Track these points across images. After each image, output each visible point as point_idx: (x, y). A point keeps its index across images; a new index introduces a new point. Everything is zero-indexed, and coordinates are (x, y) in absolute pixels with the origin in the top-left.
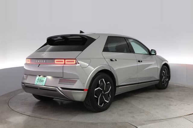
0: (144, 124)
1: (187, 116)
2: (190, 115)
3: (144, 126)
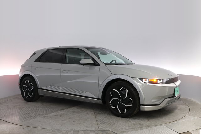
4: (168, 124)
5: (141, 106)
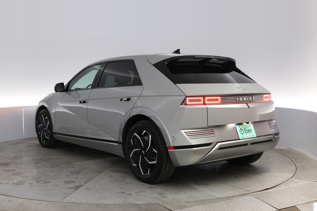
0: (186, 207)
1: (258, 193)
2: (262, 192)
3: (185, 210)
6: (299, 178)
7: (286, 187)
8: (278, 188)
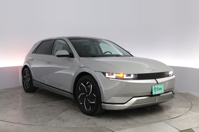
4: (169, 120)
5: (102, 104)
6: (194, 111)
7: (185, 117)
8: (181, 118)
